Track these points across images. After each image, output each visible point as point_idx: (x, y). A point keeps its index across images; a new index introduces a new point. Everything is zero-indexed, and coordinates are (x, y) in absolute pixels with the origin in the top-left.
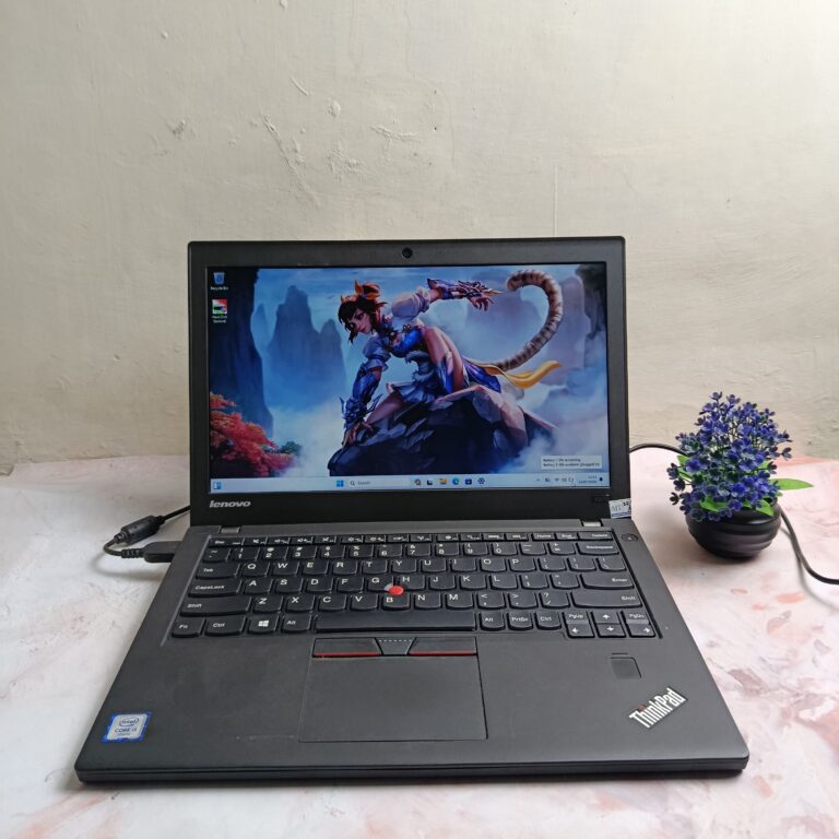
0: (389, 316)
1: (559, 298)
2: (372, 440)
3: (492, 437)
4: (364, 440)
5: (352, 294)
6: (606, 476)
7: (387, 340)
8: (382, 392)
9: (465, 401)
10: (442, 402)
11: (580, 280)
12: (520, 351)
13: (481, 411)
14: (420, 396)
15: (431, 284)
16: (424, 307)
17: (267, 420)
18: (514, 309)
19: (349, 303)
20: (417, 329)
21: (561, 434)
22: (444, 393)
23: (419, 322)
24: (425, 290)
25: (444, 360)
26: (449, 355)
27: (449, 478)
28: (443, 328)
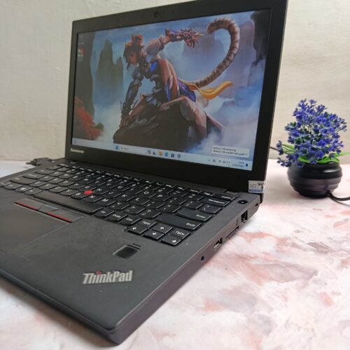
0: (145, 54)
1: (238, 37)
2: (132, 126)
3: (187, 130)
6: (250, 164)
7: (143, 68)
8: (138, 99)
9: (176, 107)
10: (165, 106)
11: (253, 23)
12: (210, 74)
13: (184, 113)
14: (154, 102)
15: (167, 33)
16: (162, 48)
17: (92, 111)
18: (210, 45)
19: (129, 47)
20: (157, 61)
21: (226, 131)
23: (159, 57)
24: (163, 36)
25: (169, 79)
26: (172, 77)
27: (164, 152)
28: (170, 60)
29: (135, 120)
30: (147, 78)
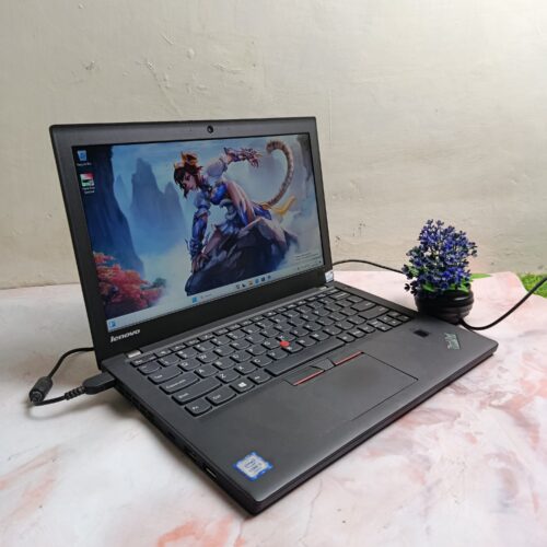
0: (206, 176)
1: (291, 157)
2: (208, 266)
3: (271, 250)
4: (204, 266)
5: (180, 162)
6: (321, 260)
7: (207, 193)
8: (210, 231)
9: (255, 230)
10: (244, 232)
11: (299, 144)
12: (277, 192)
13: (263, 233)
14: (231, 230)
15: (226, 151)
16: (225, 169)
18: (271, 164)
19: (180, 169)
20: (223, 184)
21: (301, 240)
22: (244, 226)
23: (223, 179)
24: (224, 155)
25: (241, 204)
26: (243, 200)
27: (253, 279)
28: (237, 182)
29: (210, 257)
30: (215, 203)
